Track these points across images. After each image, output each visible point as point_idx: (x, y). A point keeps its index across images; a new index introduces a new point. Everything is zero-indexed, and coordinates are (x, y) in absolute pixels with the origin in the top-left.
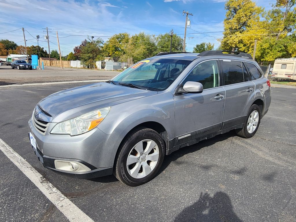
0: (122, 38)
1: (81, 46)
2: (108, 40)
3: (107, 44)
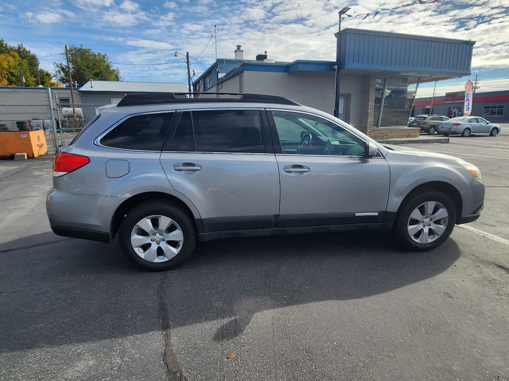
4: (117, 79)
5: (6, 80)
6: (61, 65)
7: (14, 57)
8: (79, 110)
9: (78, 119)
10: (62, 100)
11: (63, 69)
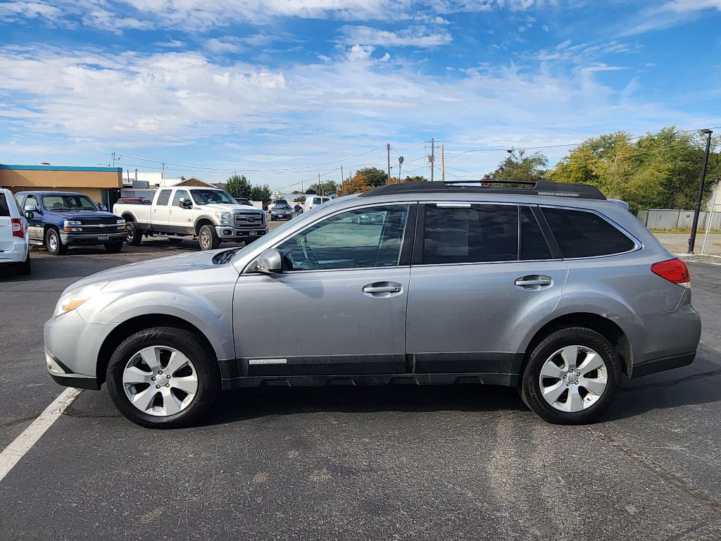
0: (607, 146)
1: (497, 172)
2: (569, 154)
3: (565, 163)
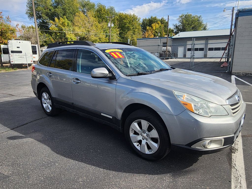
4: (205, 29)
5: (153, 35)
6: (176, 25)
7: (158, 24)
8: (169, 48)
9: (168, 53)
10: (164, 43)
11: (177, 27)
